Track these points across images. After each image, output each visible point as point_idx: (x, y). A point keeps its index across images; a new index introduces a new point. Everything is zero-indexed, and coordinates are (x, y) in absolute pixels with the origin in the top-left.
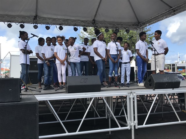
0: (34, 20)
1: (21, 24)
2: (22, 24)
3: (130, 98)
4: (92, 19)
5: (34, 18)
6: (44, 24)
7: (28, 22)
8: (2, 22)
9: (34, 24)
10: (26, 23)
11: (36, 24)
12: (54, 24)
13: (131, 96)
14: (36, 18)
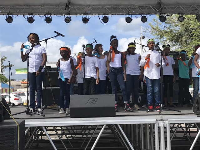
0: (66, 9)
1: (47, 16)
2: (49, 16)
3: (159, 128)
4: (156, 2)
5: (66, 7)
6: (80, 15)
7: (58, 14)
8: (21, 15)
9: (66, 16)
10: (55, 15)
11: (69, 16)
12: (95, 15)
13: (161, 125)
14: (68, 7)
